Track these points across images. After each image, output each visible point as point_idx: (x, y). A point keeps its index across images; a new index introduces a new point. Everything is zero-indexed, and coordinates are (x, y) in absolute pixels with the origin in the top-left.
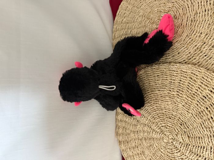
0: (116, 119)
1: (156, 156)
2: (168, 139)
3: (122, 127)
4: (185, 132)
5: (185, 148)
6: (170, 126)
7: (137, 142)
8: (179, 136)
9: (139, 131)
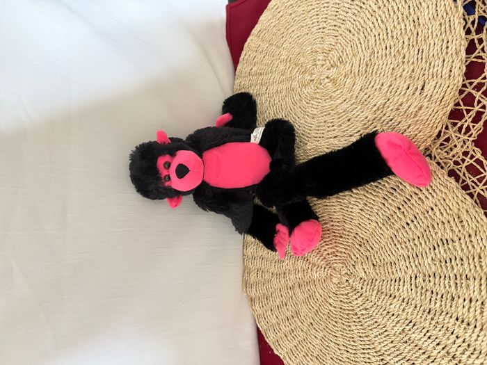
0: (244, 255)
1: (321, 315)
2: (339, 276)
3: (255, 269)
4: (368, 258)
5: (369, 286)
6: (341, 250)
7: (284, 294)
8: (358, 268)
9: (287, 271)
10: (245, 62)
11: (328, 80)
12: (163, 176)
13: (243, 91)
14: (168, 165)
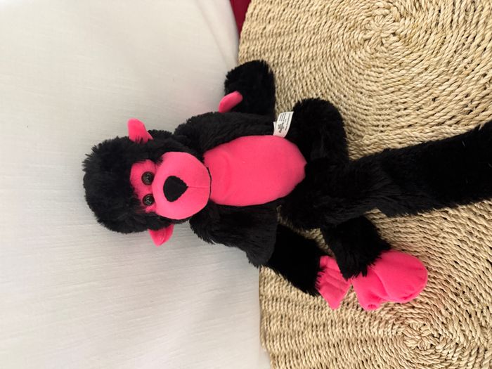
0: (260, 295)
2: (419, 338)
3: (277, 316)
4: (470, 316)
6: (422, 300)
7: (323, 353)
8: (453, 328)
9: (329, 321)
10: (254, 18)
11: (396, 38)
12: (141, 198)
13: (252, 59)
14: (149, 178)
